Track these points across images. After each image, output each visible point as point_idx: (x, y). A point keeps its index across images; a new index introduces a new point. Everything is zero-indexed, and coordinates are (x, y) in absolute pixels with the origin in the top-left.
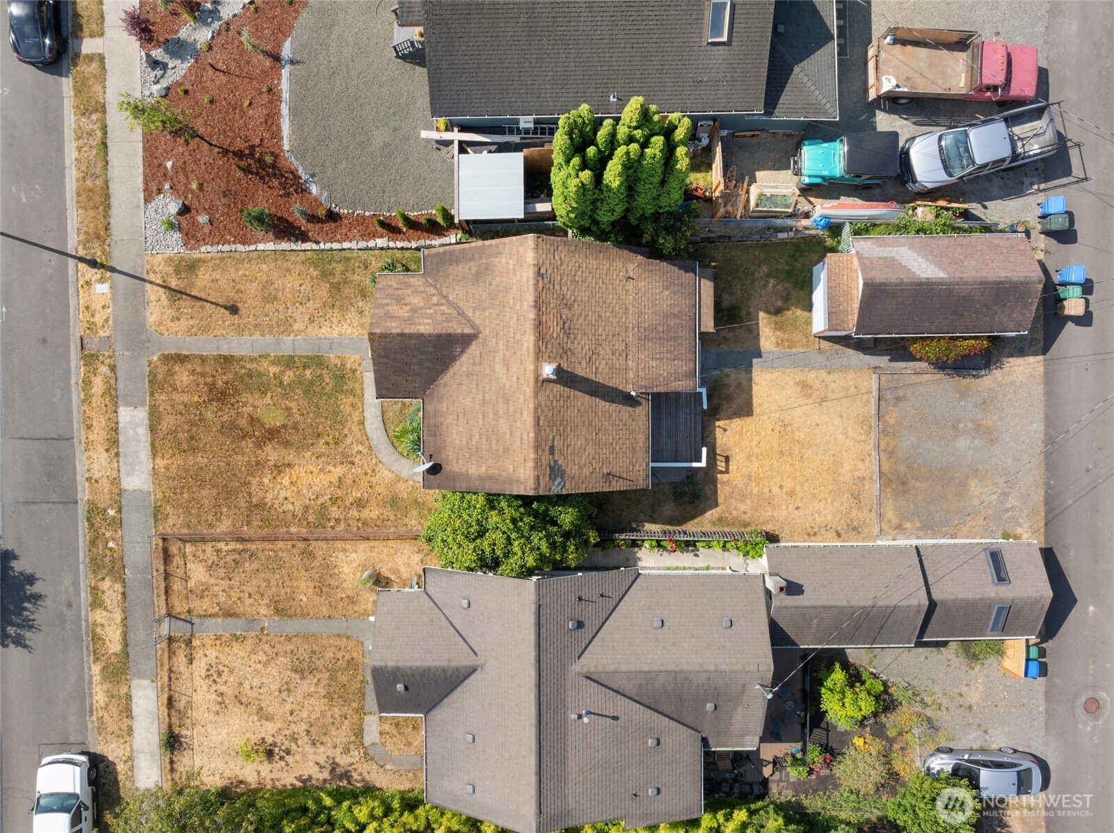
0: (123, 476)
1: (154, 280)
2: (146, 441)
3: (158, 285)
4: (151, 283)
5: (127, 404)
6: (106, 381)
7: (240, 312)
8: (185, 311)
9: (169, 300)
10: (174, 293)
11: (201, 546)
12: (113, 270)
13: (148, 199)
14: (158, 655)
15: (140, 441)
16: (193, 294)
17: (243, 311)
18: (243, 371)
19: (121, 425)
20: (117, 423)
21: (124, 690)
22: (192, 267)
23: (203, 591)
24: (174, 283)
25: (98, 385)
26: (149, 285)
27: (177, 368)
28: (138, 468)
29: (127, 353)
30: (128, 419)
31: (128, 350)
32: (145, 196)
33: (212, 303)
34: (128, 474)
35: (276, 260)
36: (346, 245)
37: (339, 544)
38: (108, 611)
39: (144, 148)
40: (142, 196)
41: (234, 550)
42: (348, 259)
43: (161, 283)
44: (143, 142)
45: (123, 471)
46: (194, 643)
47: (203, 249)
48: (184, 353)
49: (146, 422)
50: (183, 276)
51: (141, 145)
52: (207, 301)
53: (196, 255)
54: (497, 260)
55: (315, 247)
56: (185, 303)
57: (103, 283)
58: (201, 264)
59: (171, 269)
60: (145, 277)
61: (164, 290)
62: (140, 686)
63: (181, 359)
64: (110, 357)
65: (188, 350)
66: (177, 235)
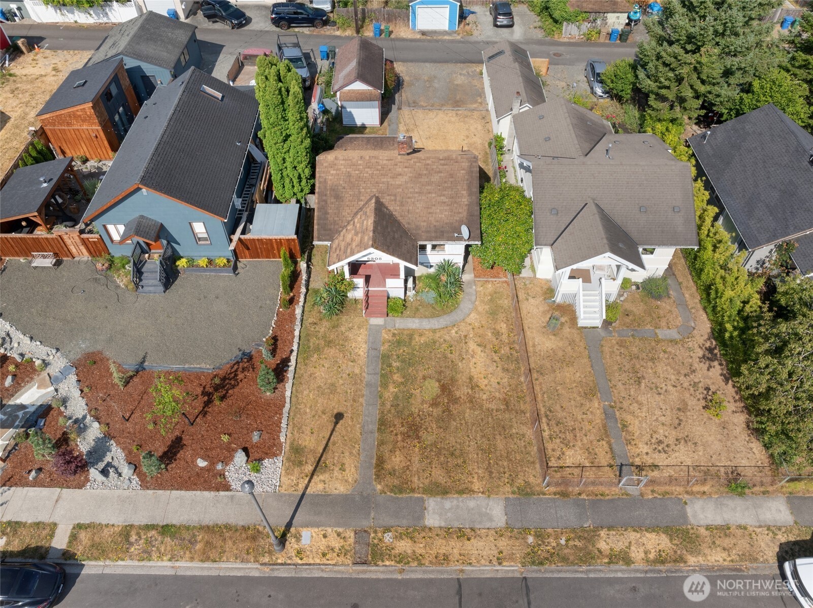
0: (493, 525)
1: (304, 485)
2: (457, 499)
3: (310, 481)
4: (306, 488)
5: (422, 517)
6: (399, 537)
7: (342, 411)
8: (336, 458)
9: (325, 472)
10: (319, 467)
11: (549, 452)
12: (289, 525)
13: (227, 487)
14: (659, 497)
15: (458, 506)
16: (321, 451)
17: (341, 410)
18: (393, 411)
19: (443, 524)
20: (441, 528)
21: (703, 531)
22: (297, 450)
23: (590, 453)
24: (309, 468)
25: (404, 546)
26: (308, 490)
27: (389, 466)
28: (484, 510)
29: (372, 515)
30: (437, 517)
31: (369, 513)
32: (224, 491)
33: (331, 435)
34: (491, 519)
35: (301, 383)
36: (297, 333)
37: (530, 349)
38: (630, 546)
39: (177, 489)
40: (222, 493)
41: (548, 424)
42: (308, 335)
43: (307, 479)
44: (172, 489)
45: (488, 525)
46: (639, 464)
47: (282, 439)
48: (374, 462)
49: (438, 499)
50: (304, 459)
51: (174, 492)
52: (329, 439)
53: (286, 447)
54: (329, 182)
55: (295, 354)
56: (328, 459)
57: (301, 536)
58: (296, 443)
59: (297, 470)
60: (300, 493)
61: (315, 477)
62: (695, 516)
63: (380, 463)
64: (375, 532)
65: (372, 458)
66: (266, 462)
